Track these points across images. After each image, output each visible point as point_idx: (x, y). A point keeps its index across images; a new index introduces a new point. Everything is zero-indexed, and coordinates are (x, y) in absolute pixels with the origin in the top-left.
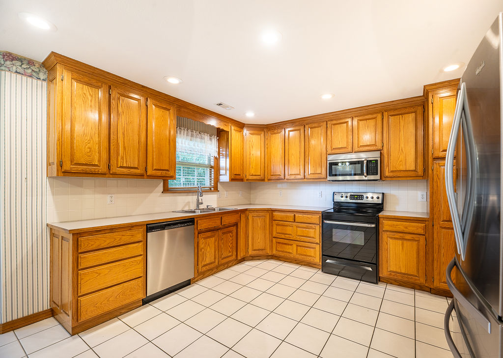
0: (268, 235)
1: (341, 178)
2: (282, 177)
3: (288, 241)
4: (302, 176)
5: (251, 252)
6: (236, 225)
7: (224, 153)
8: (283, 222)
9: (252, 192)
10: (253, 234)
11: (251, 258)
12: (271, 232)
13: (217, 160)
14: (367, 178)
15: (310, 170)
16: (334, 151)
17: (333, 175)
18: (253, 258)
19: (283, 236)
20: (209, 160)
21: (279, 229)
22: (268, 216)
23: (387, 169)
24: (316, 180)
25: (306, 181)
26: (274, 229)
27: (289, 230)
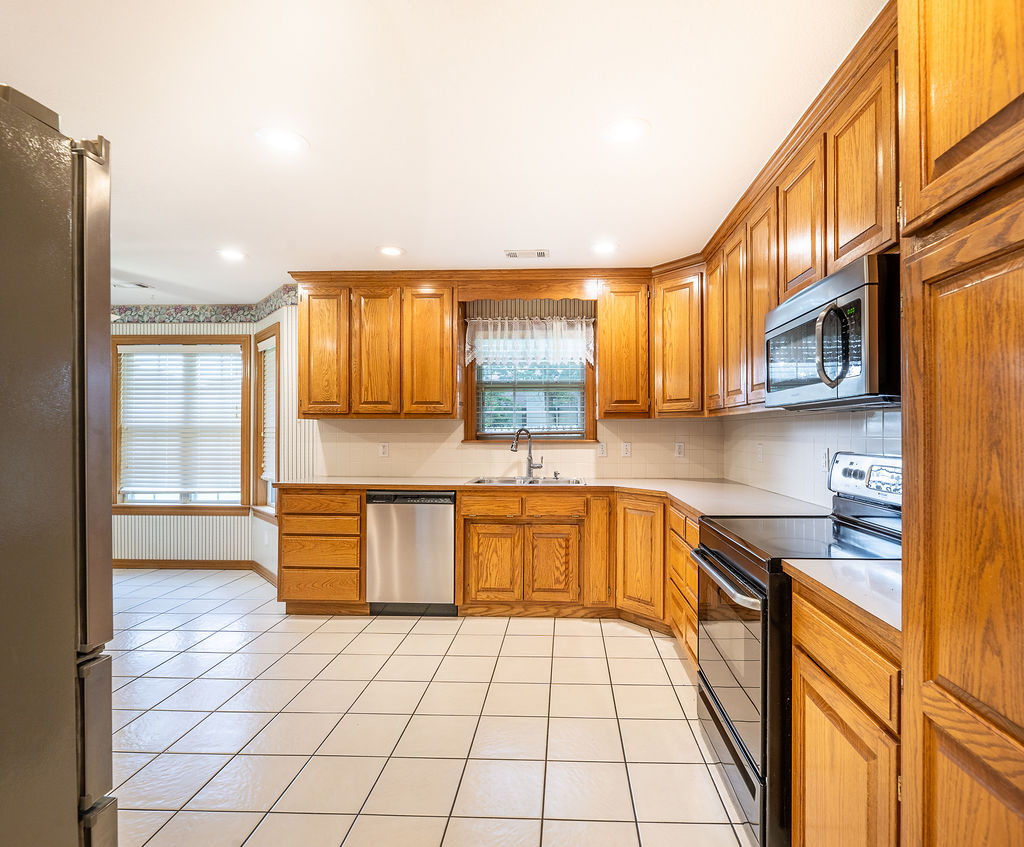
2: (721, 401)
3: (682, 596)
4: (744, 397)
5: (621, 601)
6: (578, 521)
8: (676, 536)
12: (667, 562)
13: (593, 369)
19: (676, 578)
21: (673, 555)
22: (659, 514)
27: (680, 563)
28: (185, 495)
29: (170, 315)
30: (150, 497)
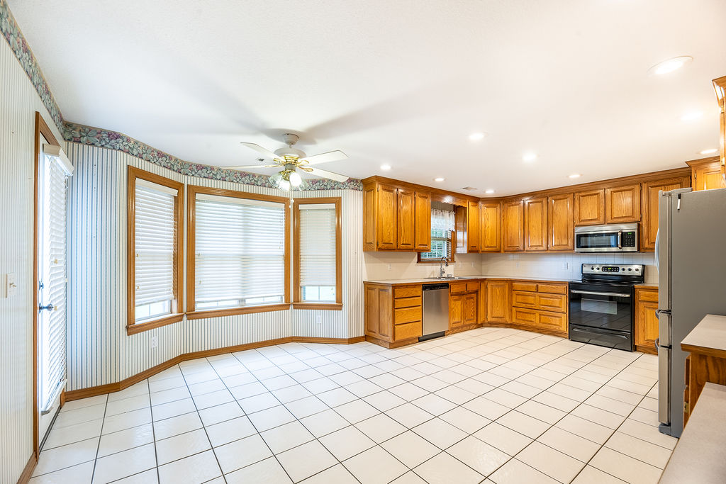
0: (507, 303)
1: (593, 250)
2: (522, 248)
3: (531, 310)
4: (545, 248)
5: (490, 319)
6: (477, 292)
7: (462, 226)
8: (523, 292)
9: (483, 263)
10: (492, 301)
11: (489, 325)
12: (510, 302)
13: (454, 234)
14: (621, 250)
15: (554, 241)
16: (582, 223)
17: (583, 247)
18: (491, 325)
19: (524, 306)
20: (446, 233)
21: (520, 299)
22: (507, 286)
23: (647, 241)
24: (561, 252)
25: (548, 252)
26: (514, 299)
27: (531, 299)
28: (243, 300)
29: (237, 177)
30: (214, 304)
